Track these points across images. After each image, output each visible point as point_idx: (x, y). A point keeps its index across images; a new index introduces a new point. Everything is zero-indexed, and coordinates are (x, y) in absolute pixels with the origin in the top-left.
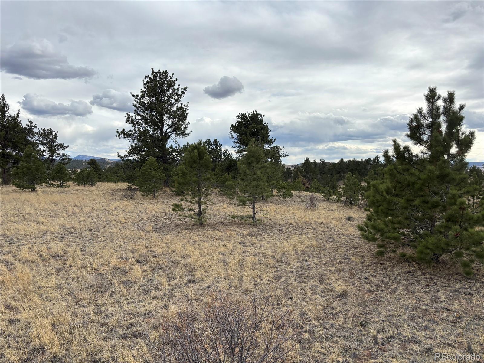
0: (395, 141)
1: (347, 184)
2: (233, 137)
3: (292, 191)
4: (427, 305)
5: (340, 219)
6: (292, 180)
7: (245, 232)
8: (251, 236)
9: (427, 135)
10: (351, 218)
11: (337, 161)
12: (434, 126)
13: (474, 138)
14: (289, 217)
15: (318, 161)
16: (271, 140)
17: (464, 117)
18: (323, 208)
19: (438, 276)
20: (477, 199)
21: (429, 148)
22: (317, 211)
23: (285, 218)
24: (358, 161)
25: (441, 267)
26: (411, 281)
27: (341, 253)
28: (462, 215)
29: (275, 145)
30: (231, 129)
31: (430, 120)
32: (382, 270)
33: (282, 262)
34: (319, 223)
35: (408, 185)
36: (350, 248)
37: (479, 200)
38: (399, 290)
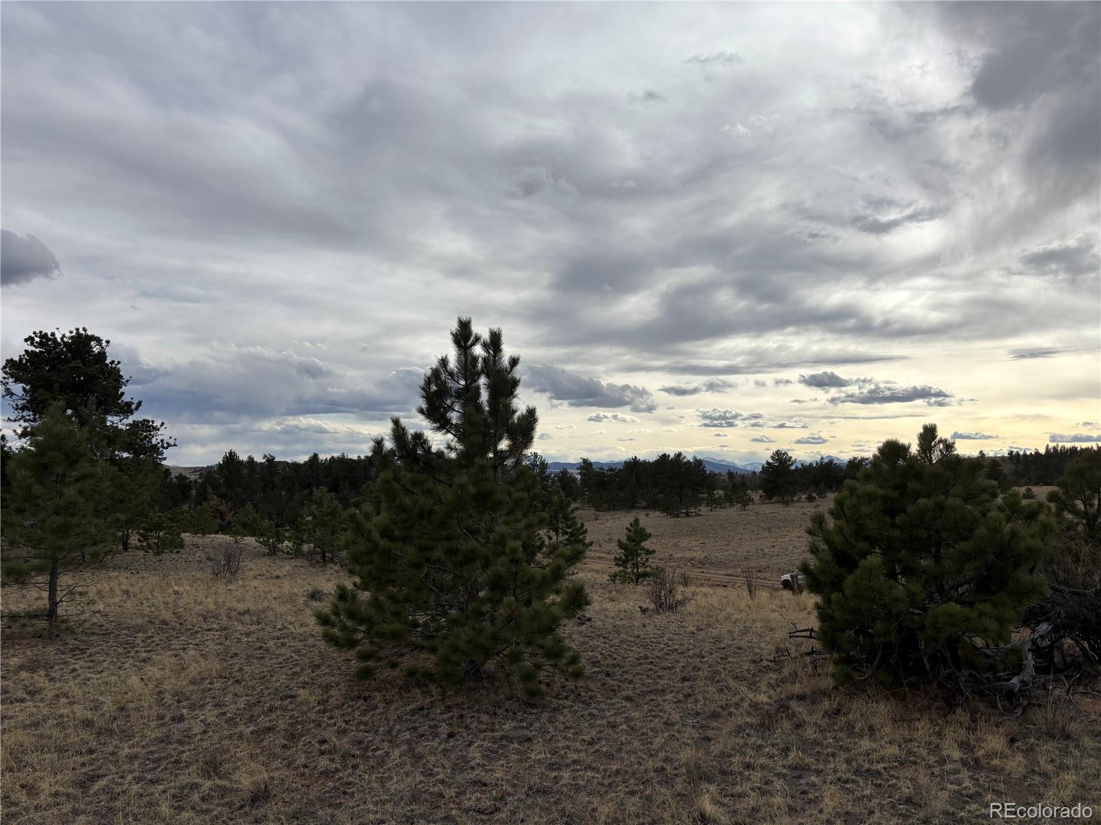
0: (396, 422)
1: (316, 512)
2: (9, 393)
3: (183, 535)
4: (442, 782)
5: (292, 599)
6: (193, 505)
7: (16, 660)
8: (32, 670)
9: (458, 412)
10: (319, 592)
11: (303, 459)
12: (469, 395)
13: (535, 420)
14: (164, 603)
15: (259, 459)
16: (129, 404)
17: (519, 381)
18: (258, 573)
19: (474, 710)
20: (563, 535)
21: (461, 438)
22: (240, 582)
23: (149, 607)
24: (351, 460)
25: (484, 688)
26: (421, 730)
27: (278, 684)
28: (516, 573)
29: (141, 419)
30: (6, 373)
31: (463, 382)
32: (364, 713)
33: (111, 732)
34: (239, 613)
35: (421, 516)
36: (303, 669)
37: (567, 537)
38: (392, 758)
